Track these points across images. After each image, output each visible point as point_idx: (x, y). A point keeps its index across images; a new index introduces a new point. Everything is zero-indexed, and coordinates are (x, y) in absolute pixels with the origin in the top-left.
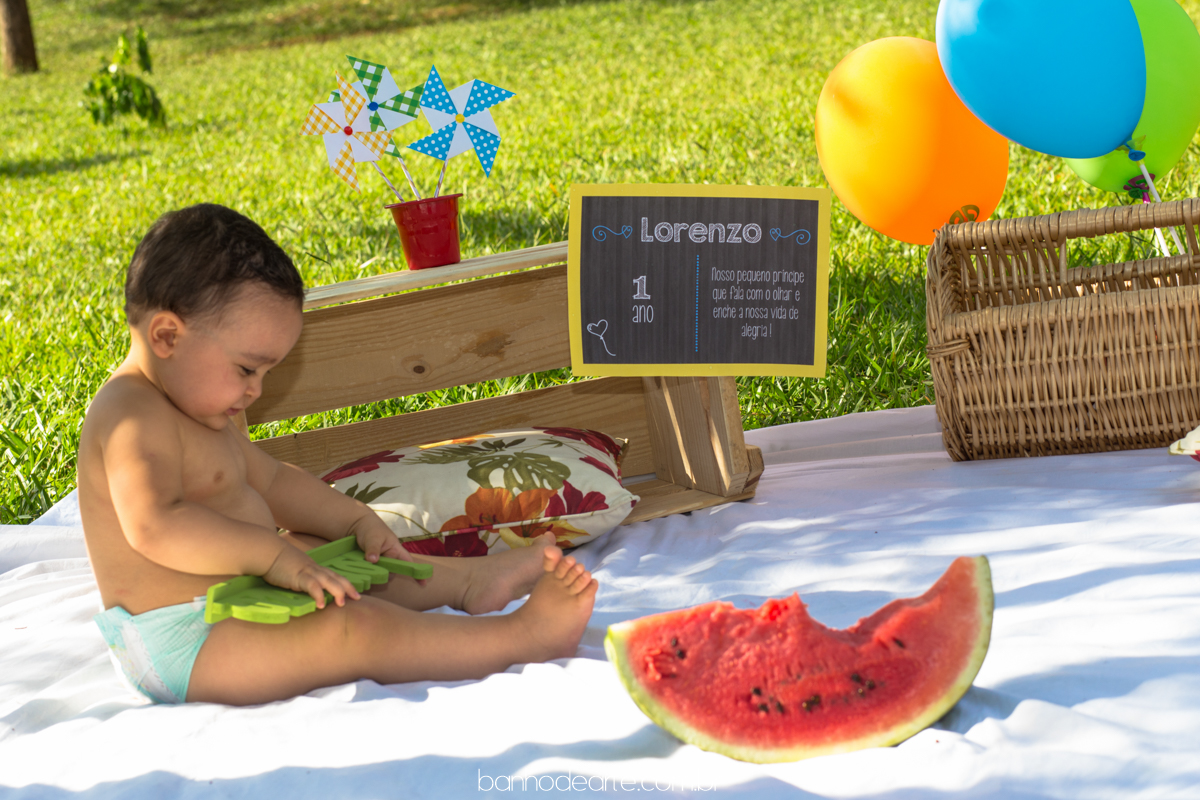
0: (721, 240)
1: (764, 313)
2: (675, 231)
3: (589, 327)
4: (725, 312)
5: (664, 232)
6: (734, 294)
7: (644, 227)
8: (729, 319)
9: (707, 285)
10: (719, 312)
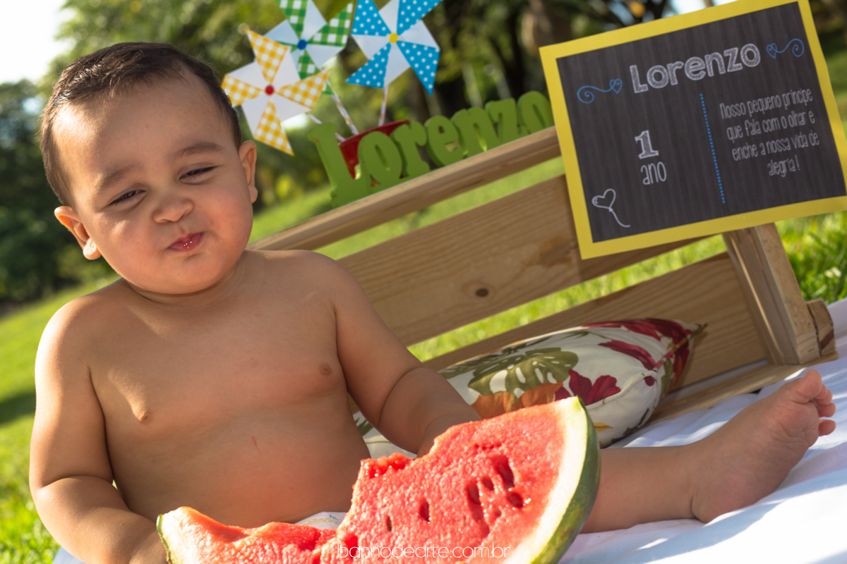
0: (722, 71)
1: (786, 144)
2: (669, 73)
3: (594, 201)
4: (746, 152)
5: (658, 77)
6: (750, 129)
7: (635, 76)
8: (752, 159)
9: (719, 127)
10: (739, 154)
